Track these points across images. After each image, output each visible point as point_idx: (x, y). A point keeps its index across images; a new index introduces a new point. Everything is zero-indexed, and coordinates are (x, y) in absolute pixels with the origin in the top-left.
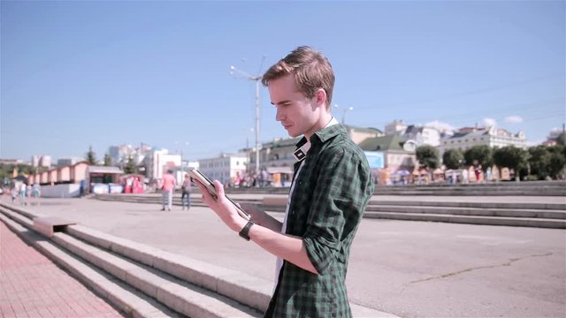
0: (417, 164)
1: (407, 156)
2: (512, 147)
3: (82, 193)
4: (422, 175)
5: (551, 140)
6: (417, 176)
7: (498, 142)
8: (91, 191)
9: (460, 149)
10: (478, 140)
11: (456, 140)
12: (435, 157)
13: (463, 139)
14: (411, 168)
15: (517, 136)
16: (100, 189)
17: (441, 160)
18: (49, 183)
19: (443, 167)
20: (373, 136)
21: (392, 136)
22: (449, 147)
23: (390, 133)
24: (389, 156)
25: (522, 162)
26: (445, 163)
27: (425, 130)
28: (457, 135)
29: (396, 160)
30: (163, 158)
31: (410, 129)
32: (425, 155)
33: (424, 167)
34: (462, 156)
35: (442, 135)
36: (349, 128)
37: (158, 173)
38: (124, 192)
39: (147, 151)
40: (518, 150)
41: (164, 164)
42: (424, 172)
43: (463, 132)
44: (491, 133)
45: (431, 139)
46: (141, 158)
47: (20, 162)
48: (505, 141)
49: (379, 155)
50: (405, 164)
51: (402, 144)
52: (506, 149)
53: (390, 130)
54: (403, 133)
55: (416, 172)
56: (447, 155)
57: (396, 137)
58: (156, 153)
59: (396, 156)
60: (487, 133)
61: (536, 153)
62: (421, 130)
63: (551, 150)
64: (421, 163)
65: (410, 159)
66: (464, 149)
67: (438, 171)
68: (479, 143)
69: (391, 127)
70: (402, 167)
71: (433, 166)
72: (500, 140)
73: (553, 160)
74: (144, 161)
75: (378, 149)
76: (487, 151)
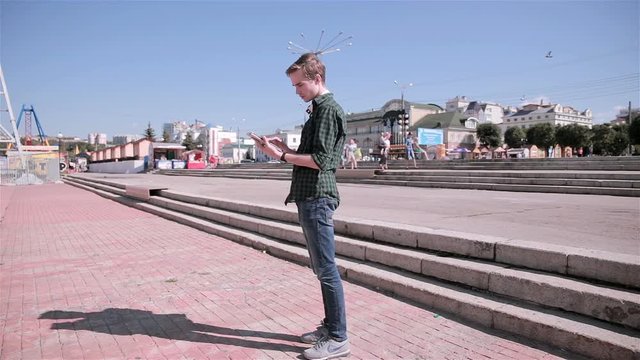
0: (478, 143)
1: (468, 133)
2: (575, 125)
3: (146, 168)
4: (483, 154)
5: (620, 118)
6: (477, 154)
7: (562, 121)
8: (155, 167)
9: (523, 127)
10: (543, 118)
11: (519, 118)
12: (497, 135)
13: (527, 117)
14: (472, 146)
15: (583, 114)
16: (164, 164)
17: (503, 139)
18: (113, 160)
19: (505, 146)
20: (434, 113)
21: (452, 113)
22: (512, 126)
23: (452, 110)
24: (450, 133)
25: (585, 140)
26: (506, 141)
27: (488, 107)
28: (520, 112)
29: (456, 137)
30: (219, 135)
31: (472, 105)
32: (487, 133)
33: (485, 146)
34: (524, 135)
35: (506, 112)
36: (408, 104)
37: (214, 150)
38: (186, 167)
39: (201, 128)
40: (581, 128)
41: (219, 140)
42: (484, 150)
43: (527, 109)
44: (556, 110)
45: (494, 116)
46: (196, 136)
47: (77, 139)
48: (571, 119)
49: (439, 132)
50: (466, 142)
51: (463, 122)
52: (569, 126)
53: (452, 107)
54: (465, 110)
55: (476, 151)
56: (509, 133)
57: (456, 114)
58: (212, 129)
59: (456, 134)
60: (552, 111)
61: (600, 131)
62: (484, 107)
63: (617, 129)
64: (481, 140)
65: (470, 137)
66: (527, 127)
67: (499, 149)
68: (543, 121)
69: (452, 104)
70: (462, 145)
71: (495, 144)
72: (566, 118)
73: (617, 139)
74: (198, 138)
75: (438, 126)
76: (549, 130)
